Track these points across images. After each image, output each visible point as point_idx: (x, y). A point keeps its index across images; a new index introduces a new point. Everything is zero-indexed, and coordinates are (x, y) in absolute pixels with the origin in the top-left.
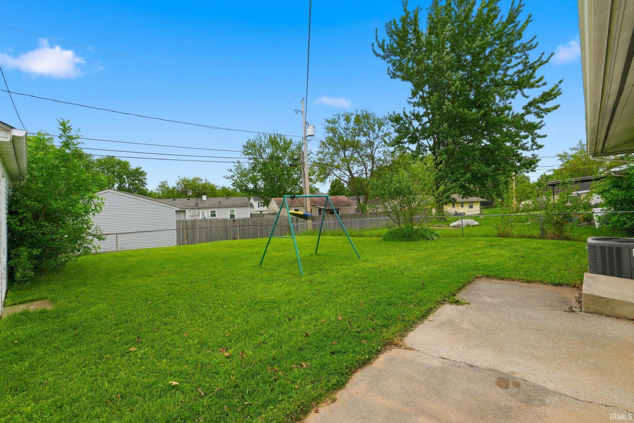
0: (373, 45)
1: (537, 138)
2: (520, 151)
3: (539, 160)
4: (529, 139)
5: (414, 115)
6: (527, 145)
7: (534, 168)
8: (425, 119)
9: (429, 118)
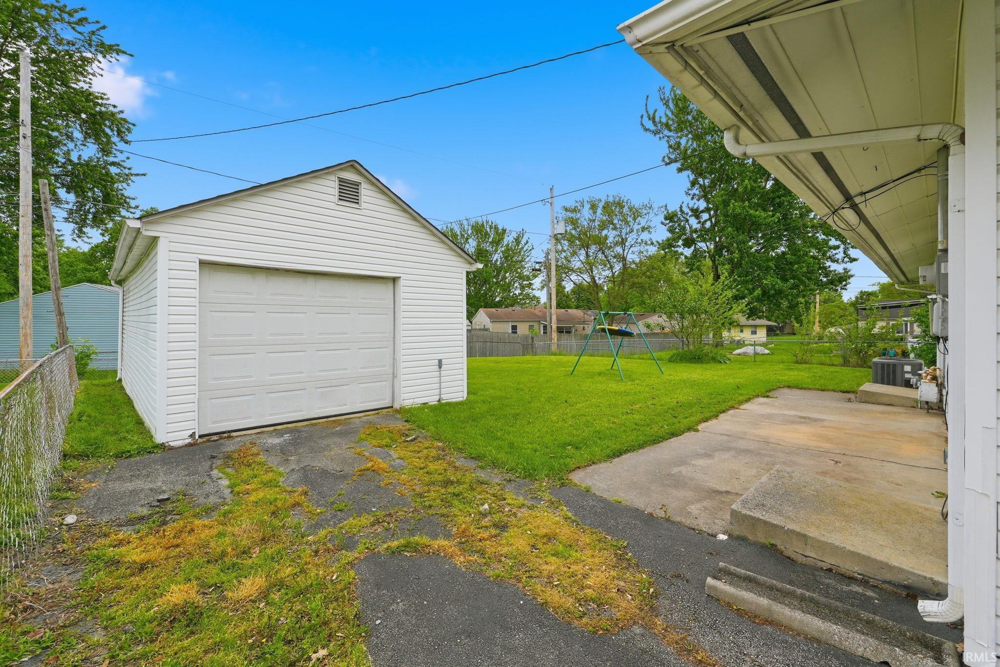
0: (642, 117)
1: (851, 249)
2: (828, 264)
3: (852, 276)
4: (841, 249)
5: (692, 210)
6: (837, 256)
7: (845, 285)
8: (705, 216)
9: (710, 215)
